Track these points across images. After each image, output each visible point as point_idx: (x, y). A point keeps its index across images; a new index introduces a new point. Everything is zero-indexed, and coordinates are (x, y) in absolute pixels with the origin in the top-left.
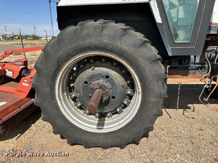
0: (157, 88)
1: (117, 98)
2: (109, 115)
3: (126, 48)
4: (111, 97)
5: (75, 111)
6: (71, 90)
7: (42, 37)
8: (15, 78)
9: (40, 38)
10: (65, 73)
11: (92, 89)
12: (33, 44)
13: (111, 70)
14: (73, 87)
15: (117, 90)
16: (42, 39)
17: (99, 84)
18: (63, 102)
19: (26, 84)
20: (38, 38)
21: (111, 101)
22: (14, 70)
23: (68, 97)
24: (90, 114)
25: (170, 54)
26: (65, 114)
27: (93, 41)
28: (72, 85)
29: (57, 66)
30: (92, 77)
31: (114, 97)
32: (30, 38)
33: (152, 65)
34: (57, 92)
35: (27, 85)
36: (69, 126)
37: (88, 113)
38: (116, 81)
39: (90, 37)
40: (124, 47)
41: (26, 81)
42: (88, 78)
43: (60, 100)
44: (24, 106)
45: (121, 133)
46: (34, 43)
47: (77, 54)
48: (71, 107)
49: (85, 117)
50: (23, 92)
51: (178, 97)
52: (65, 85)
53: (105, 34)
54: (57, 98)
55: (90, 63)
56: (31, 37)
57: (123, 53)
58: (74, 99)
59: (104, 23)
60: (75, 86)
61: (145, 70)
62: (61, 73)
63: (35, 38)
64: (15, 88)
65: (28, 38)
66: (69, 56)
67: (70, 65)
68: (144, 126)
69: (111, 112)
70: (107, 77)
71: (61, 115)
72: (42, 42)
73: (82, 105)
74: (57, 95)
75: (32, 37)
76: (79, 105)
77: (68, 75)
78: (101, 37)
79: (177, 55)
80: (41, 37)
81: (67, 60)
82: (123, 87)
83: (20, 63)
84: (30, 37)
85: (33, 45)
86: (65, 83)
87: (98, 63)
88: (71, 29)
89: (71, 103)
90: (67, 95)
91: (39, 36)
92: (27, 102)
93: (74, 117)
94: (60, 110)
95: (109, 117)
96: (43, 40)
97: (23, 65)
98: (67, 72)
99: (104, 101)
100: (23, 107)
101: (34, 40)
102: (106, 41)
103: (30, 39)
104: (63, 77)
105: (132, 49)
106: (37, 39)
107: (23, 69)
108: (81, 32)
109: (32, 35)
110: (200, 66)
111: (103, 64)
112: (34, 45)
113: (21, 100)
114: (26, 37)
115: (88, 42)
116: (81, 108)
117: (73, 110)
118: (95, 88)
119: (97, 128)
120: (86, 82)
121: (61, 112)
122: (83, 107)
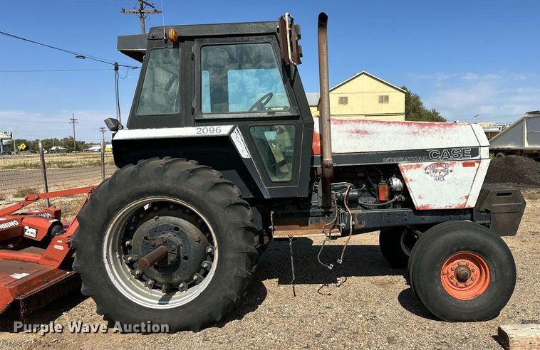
0: (235, 240)
1: (191, 258)
2: (181, 285)
3: (192, 191)
4: (182, 258)
5: (131, 281)
6: (126, 250)
7: (92, 145)
8: (39, 239)
9: (87, 146)
10: (117, 225)
11: (154, 246)
12: (66, 165)
13: (182, 220)
14: (129, 247)
15: (190, 248)
16: (90, 149)
17: (162, 238)
18: (113, 267)
19: (59, 246)
20: (79, 146)
21: (182, 263)
22: (38, 227)
23: (121, 261)
24: (155, 287)
25: (267, 196)
26: (114, 283)
27: (153, 185)
28: (127, 243)
29: (106, 217)
30: (156, 230)
31: (186, 258)
32: (59, 148)
33: (226, 211)
34: (105, 252)
35: (61, 248)
36: (119, 300)
37: (151, 285)
38: (188, 234)
39: (149, 180)
40: (190, 191)
41: (61, 242)
42: (149, 232)
43: (109, 263)
44: (53, 280)
45: (193, 307)
46: (69, 162)
47: (132, 200)
48: (126, 275)
49: (147, 291)
50: (53, 260)
51: (292, 258)
52: (117, 242)
53: (167, 177)
54: (105, 260)
55: (155, 211)
56: (61, 145)
57: (190, 198)
58: (131, 264)
59: (167, 163)
60: (132, 245)
61: (218, 218)
62: (112, 225)
63: (73, 146)
64: (40, 255)
65: (54, 148)
66: (123, 204)
67: (124, 215)
68: (223, 294)
69: (186, 282)
70: (177, 229)
71: (109, 284)
72: (91, 159)
73: (143, 273)
74: (105, 256)
75: (65, 146)
76: (137, 272)
77: (122, 229)
78: (162, 179)
79: (278, 197)
80: (89, 143)
81: (119, 209)
82: (199, 242)
83: (48, 215)
84: (57, 143)
85: (66, 167)
86: (118, 239)
87: (165, 210)
88: (131, 168)
89: (125, 270)
90: (120, 257)
91: (83, 143)
92: (60, 275)
93: (128, 288)
94: (109, 277)
95: (182, 289)
96: (93, 151)
97: (55, 218)
98: (120, 225)
99: (169, 263)
100: (52, 282)
101: (70, 151)
102: (168, 184)
103: (58, 151)
104: (114, 230)
105: (201, 192)
106: (78, 149)
107: (54, 224)
108: (138, 174)
109: (66, 139)
110: (323, 210)
111: (172, 212)
112: (69, 167)
113: (50, 271)
114: (48, 144)
115: (146, 186)
116: (140, 278)
117: (129, 279)
118: (157, 244)
119: (160, 304)
120: (146, 238)
121: (110, 280)
122: (144, 277)
